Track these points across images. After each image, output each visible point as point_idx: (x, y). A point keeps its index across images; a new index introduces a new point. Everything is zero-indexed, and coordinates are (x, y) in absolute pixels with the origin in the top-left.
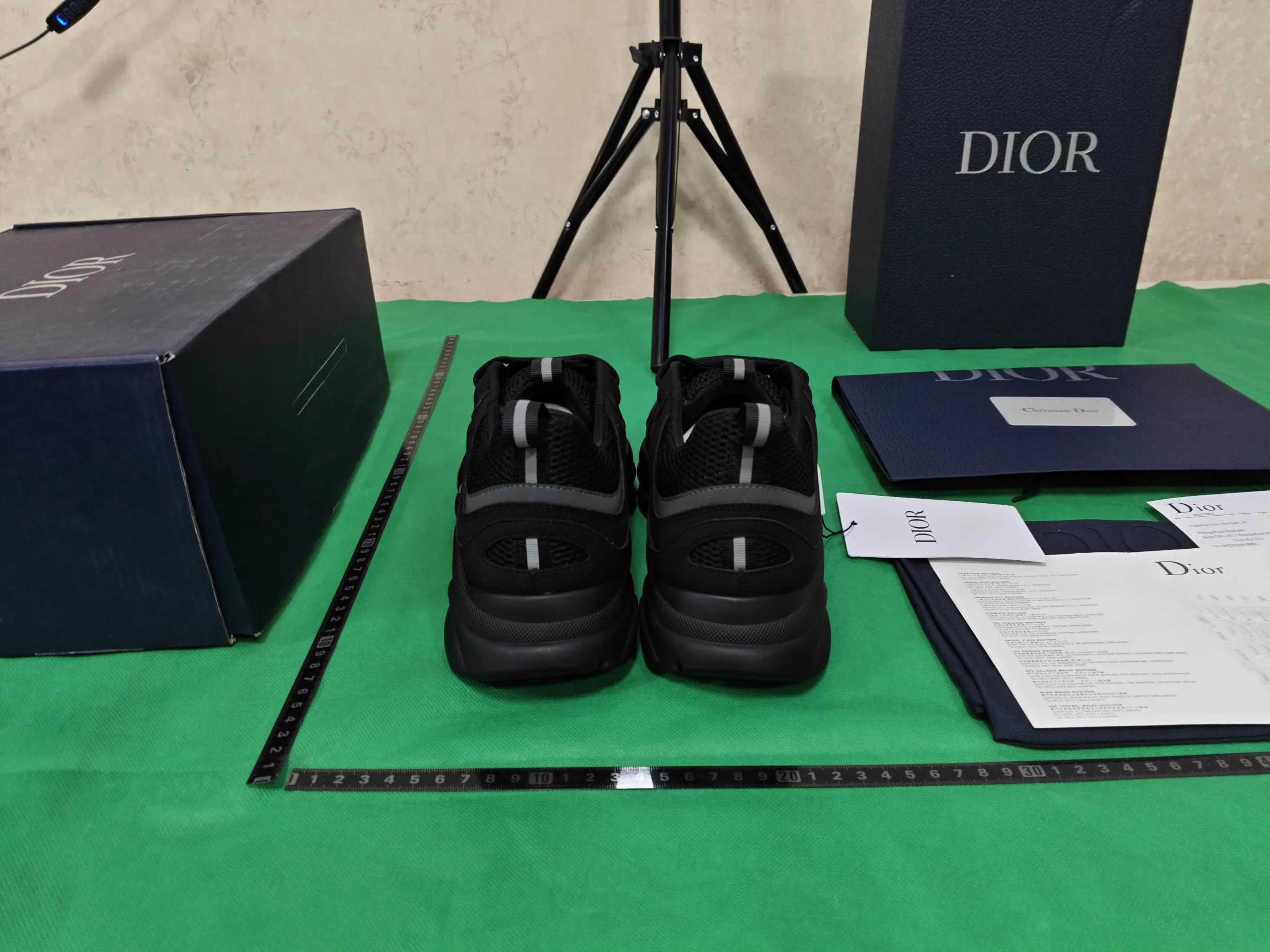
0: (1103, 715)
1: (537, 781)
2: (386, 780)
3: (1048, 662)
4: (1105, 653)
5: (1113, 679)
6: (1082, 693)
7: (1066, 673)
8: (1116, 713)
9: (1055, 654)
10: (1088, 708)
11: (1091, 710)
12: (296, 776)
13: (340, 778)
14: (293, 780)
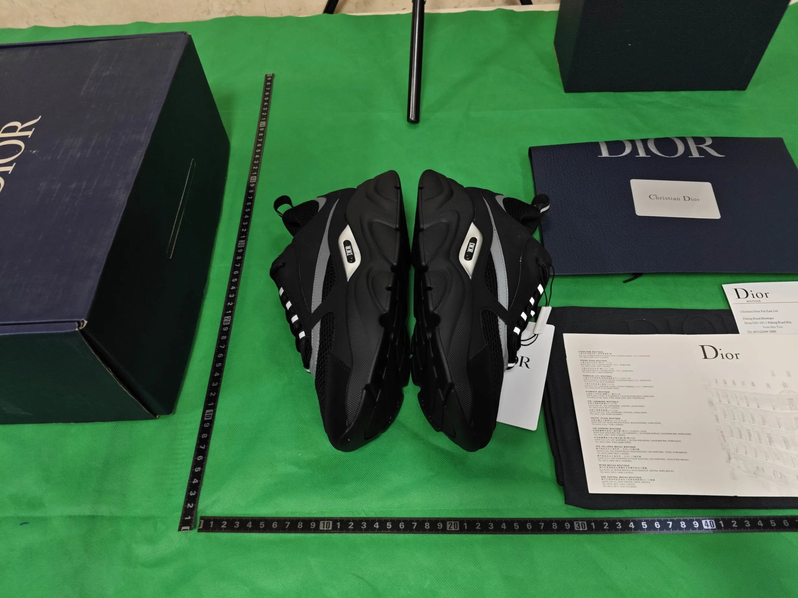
0: (629, 485)
1: (324, 528)
2: (248, 526)
3: (610, 439)
4: (645, 432)
5: (643, 455)
6: (622, 466)
7: (618, 449)
8: (637, 484)
9: (616, 432)
10: (622, 479)
11: (623, 481)
12: (202, 521)
13: (224, 523)
14: (200, 526)
